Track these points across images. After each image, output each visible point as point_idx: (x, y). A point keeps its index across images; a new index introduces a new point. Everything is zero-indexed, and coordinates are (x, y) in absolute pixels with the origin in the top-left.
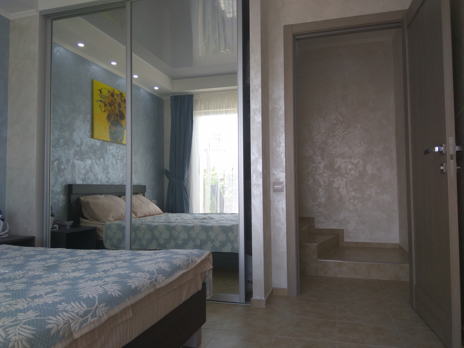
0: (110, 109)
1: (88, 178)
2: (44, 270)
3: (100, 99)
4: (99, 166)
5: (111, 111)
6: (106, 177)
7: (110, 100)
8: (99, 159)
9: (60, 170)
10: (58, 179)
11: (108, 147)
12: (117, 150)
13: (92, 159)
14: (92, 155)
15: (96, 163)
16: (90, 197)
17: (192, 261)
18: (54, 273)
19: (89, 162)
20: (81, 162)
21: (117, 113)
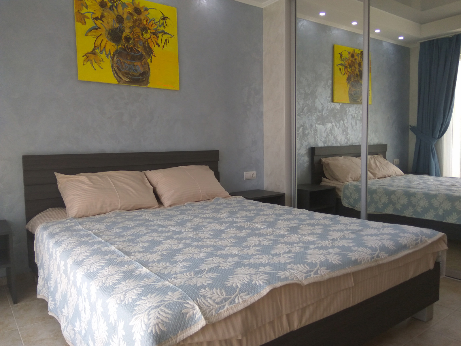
0: (350, 70)
1: (329, 141)
2: (287, 230)
3: (340, 63)
4: (338, 128)
5: (351, 73)
6: (345, 139)
7: (350, 62)
8: (339, 122)
9: (304, 135)
10: (303, 143)
11: (347, 109)
12: (357, 110)
13: (332, 122)
14: (332, 118)
15: (336, 126)
16: (330, 158)
17: (421, 241)
18: (294, 234)
19: (329, 125)
20: (322, 126)
21: (357, 73)
